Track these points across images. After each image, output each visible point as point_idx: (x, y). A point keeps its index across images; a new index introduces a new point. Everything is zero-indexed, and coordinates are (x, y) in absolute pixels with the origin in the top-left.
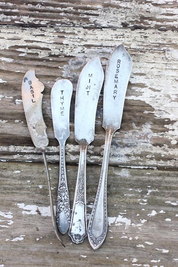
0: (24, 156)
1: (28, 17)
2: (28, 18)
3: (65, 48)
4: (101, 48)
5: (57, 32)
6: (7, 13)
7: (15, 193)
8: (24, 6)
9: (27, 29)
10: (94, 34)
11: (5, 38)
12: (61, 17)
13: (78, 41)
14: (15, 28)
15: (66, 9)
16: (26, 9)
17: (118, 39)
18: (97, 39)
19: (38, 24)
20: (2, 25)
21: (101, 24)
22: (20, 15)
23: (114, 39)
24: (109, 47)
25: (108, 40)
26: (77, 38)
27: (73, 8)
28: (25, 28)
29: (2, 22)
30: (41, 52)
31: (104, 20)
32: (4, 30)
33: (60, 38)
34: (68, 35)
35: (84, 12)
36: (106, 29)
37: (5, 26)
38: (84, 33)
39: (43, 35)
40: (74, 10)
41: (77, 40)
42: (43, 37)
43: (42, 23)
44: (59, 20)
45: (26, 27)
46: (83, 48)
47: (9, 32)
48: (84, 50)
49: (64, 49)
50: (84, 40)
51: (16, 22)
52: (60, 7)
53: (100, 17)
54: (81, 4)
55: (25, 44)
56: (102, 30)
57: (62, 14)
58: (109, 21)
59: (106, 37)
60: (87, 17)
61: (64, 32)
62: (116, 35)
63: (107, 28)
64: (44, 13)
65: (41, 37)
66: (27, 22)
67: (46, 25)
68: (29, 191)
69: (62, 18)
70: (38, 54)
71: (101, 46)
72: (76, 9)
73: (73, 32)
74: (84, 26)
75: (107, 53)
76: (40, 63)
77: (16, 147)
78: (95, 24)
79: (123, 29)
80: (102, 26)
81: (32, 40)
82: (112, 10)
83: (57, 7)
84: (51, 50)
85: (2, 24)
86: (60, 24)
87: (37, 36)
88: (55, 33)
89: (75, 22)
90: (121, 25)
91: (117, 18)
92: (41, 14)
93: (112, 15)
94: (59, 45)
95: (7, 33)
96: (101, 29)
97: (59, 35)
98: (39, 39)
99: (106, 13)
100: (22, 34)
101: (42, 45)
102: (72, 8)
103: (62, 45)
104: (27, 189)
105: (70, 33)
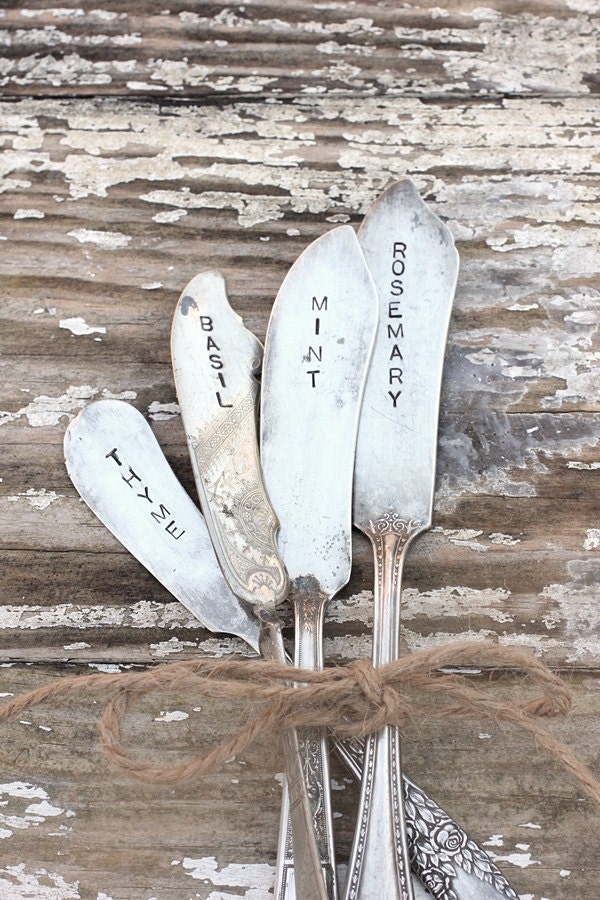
0: (201, 644)
1: (183, 64)
2: (183, 69)
3: (350, 184)
4: (504, 180)
5: (313, 121)
6: (91, 52)
7: (169, 810)
8: (163, 20)
9: (183, 110)
10: (470, 123)
11: (91, 152)
12: (326, 61)
13: (402, 152)
14: (131, 109)
15: (342, 28)
16: (172, 33)
17: (576, 141)
18: (482, 142)
19: (228, 92)
20: (72, 101)
21: (499, 84)
22: (148, 58)
23: (555, 140)
24: (541, 172)
25: (532, 146)
26: (400, 142)
27: (371, 22)
28: (174, 110)
29: (72, 87)
30: (246, 205)
31: (506, 66)
32: (82, 119)
33: (326, 144)
34: (360, 131)
35: (418, 38)
36: (518, 101)
37: (87, 105)
38: (427, 120)
39: (254, 135)
40: (377, 32)
41: (397, 148)
42: (254, 142)
43: (245, 86)
44: (317, 73)
45: (179, 104)
46: (427, 181)
47: (105, 127)
48: (434, 190)
49: (346, 188)
50: (429, 147)
51: (134, 86)
52: (317, 22)
53: (490, 53)
54: (406, 5)
55: (177, 173)
56: (503, 108)
57: (328, 48)
58: (529, 70)
59: (521, 133)
60: (433, 57)
61: (341, 122)
62: (564, 125)
63: (521, 97)
64: (249, 47)
65: (243, 143)
66: (181, 83)
67: (263, 95)
68: (231, 802)
69: (329, 65)
70: (235, 213)
71: (504, 171)
72: (385, 28)
73: (378, 118)
74: (425, 92)
75: (531, 198)
76: (245, 249)
77: (161, 606)
78: (470, 83)
79: (592, 101)
80: (500, 89)
81: (208, 158)
82: (536, 24)
83: (304, 21)
84: (292, 193)
85: (72, 98)
86: (323, 89)
87: (226, 141)
88: (304, 123)
89: (385, 77)
90: (581, 83)
91: (560, 58)
92: (236, 49)
93: (538, 45)
94: (325, 174)
95: (96, 133)
96: (499, 101)
97: (320, 133)
98: (235, 149)
99: (514, 36)
100: (162, 132)
101: (252, 177)
102: (367, 24)
103: (337, 173)
104: (223, 791)
105: (366, 123)
